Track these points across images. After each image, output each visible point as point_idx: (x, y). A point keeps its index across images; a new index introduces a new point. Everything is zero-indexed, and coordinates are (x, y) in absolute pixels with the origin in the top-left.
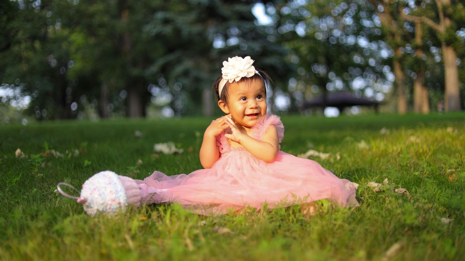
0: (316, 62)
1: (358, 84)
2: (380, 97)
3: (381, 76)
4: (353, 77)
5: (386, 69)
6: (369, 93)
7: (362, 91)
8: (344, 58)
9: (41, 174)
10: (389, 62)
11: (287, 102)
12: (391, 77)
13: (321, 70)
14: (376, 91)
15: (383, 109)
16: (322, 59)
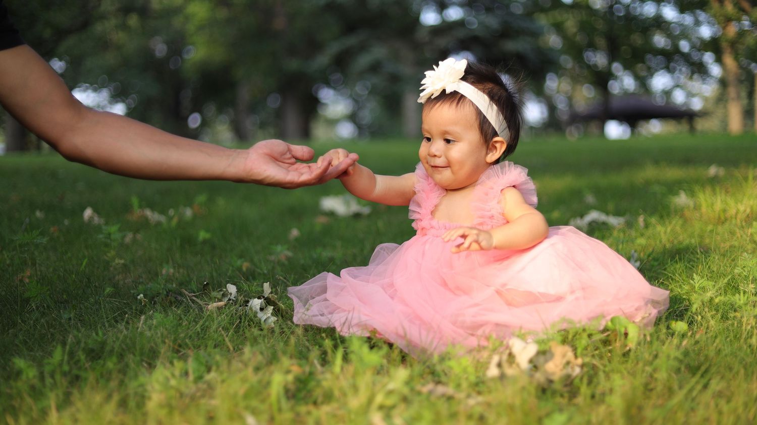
0: (592, 46)
1: (660, 81)
2: (697, 105)
3: (700, 69)
4: (651, 72)
5: (708, 58)
6: (679, 97)
7: (667, 93)
8: (637, 39)
10: (714, 46)
11: (542, 113)
12: (716, 70)
13: (599, 59)
14: (690, 95)
15: (701, 125)
16: (600, 41)
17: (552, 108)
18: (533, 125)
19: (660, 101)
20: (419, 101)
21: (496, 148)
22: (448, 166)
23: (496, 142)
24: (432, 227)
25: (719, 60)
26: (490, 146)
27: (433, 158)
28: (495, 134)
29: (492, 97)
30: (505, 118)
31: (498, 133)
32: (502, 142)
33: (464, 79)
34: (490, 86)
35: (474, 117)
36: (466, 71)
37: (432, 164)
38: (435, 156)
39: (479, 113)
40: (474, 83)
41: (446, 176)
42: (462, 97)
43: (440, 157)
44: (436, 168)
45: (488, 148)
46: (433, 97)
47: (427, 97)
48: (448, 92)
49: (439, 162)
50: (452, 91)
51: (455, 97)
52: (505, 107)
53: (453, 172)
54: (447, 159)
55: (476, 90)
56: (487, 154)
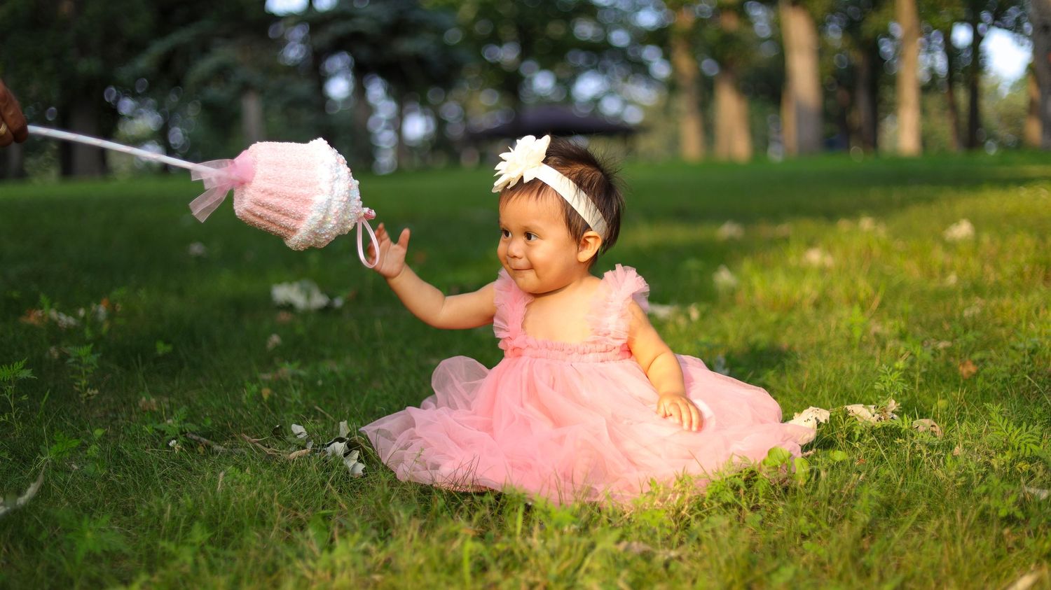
0: (496, 40)
1: (588, 86)
2: (633, 117)
3: (639, 69)
4: (575, 74)
5: (651, 54)
6: (611, 107)
7: (596, 101)
8: (555, 29)
9: (94, 390)
10: (659, 37)
11: (428, 127)
12: (661, 69)
13: (507, 54)
14: (627, 102)
15: (645, 144)
16: (508, 31)
17: (441, 123)
18: (413, 145)
19: (581, 112)
20: (494, 191)
21: (587, 242)
22: (531, 267)
23: (589, 237)
24: (528, 346)
25: (667, 56)
26: (582, 242)
27: (513, 259)
28: (587, 228)
29: (580, 183)
30: (598, 206)
31: (591, 226)
32: (596, 237)
33: (545, 161)
34: (578, 168)
35: (559, 210)
36: (548, 153)
37: (513, 267)
38: (515, 257)
39: (565, 205)
40: (557, 165)
41: (530, 279)
42: (544, 185)
43: (520, 258)
44: (518, 271)
45: (578, 243)
46: (509, 187)
47: (503, 186)
48: (526, 180)
49: (521, 263)
50: (532, 178)
51: (536, 186)
52: (596, 195)
53: (538, 276)
54: (529, 259)
55: (561, 175)
56: (578, 251)
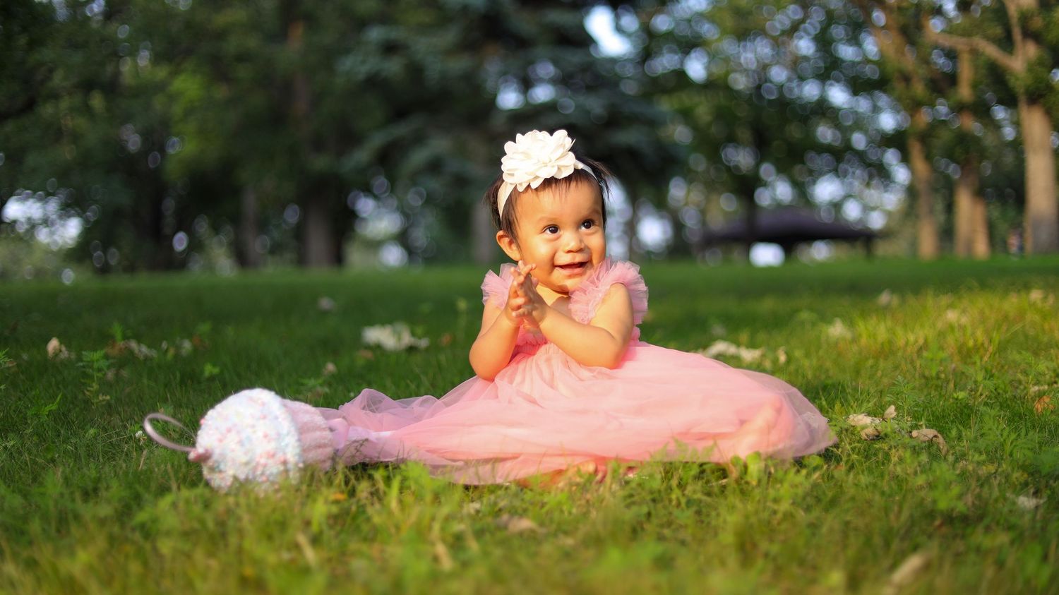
1: (826, 190)
2: (877, 221)
3: (880, 173)
4: (815, 175)
5: (891, 157)
6: (852, 211)
7: (837, 206)
8: (794, 132)
9: (106, 396)
11: (665, 232)
12: (901, 174)
13: (742, 158)
14: (867, 208)
15: (882, 249)
16: (744, 134)
17: (678, 226)
18: (651, 249)
19: (825, 217)
25: (905, 159)
